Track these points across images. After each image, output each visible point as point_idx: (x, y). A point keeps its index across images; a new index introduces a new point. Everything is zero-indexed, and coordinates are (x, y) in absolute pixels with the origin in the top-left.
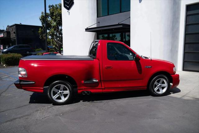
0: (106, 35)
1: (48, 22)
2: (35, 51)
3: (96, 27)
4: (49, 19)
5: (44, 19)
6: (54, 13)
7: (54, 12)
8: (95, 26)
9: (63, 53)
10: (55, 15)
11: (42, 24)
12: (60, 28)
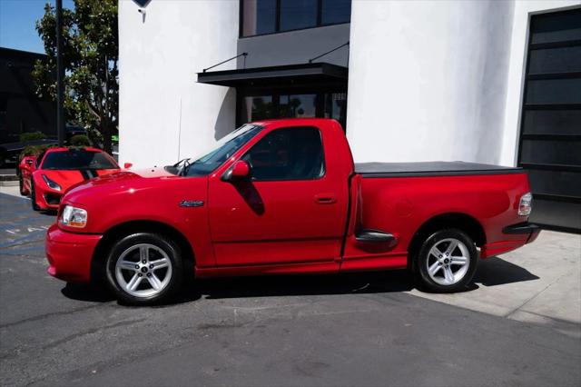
0: (268, 100)
1: (68, 43)
2: (17, 140)
3: (235, 68)
4: (73, 31)
5: (52, 29)
6: (91, 13)
7: (90, 9)
8: (232, 66)
9: (118, 151)
10: (95, 18)
11: (48, 45)
12: (111, 64)
